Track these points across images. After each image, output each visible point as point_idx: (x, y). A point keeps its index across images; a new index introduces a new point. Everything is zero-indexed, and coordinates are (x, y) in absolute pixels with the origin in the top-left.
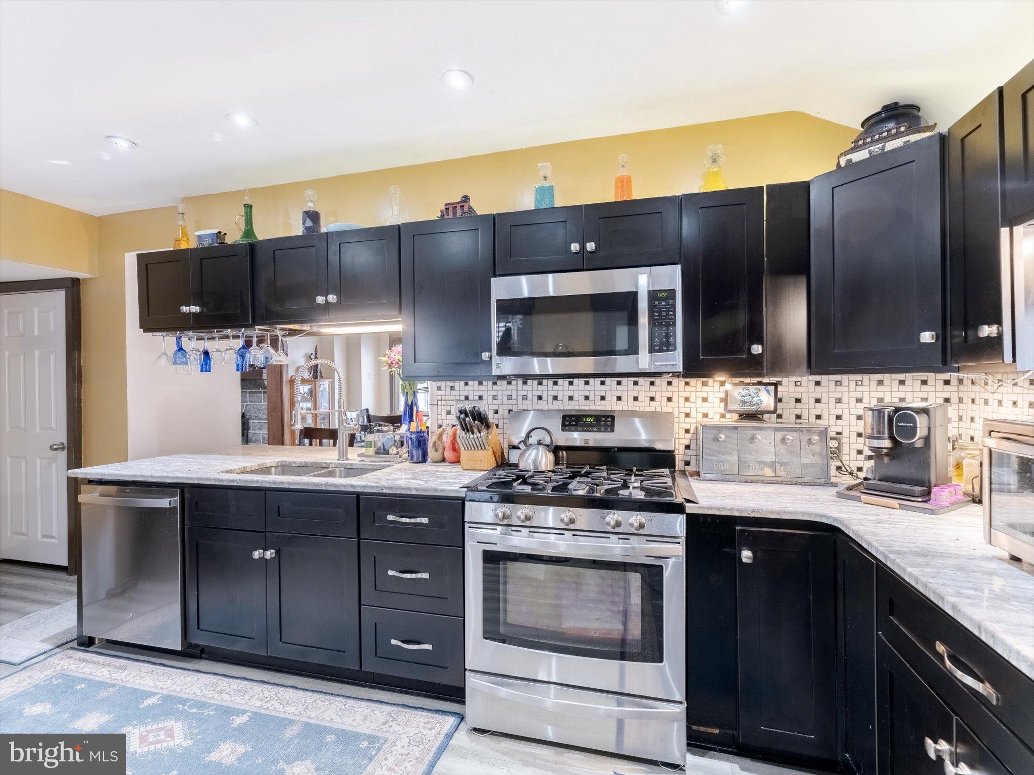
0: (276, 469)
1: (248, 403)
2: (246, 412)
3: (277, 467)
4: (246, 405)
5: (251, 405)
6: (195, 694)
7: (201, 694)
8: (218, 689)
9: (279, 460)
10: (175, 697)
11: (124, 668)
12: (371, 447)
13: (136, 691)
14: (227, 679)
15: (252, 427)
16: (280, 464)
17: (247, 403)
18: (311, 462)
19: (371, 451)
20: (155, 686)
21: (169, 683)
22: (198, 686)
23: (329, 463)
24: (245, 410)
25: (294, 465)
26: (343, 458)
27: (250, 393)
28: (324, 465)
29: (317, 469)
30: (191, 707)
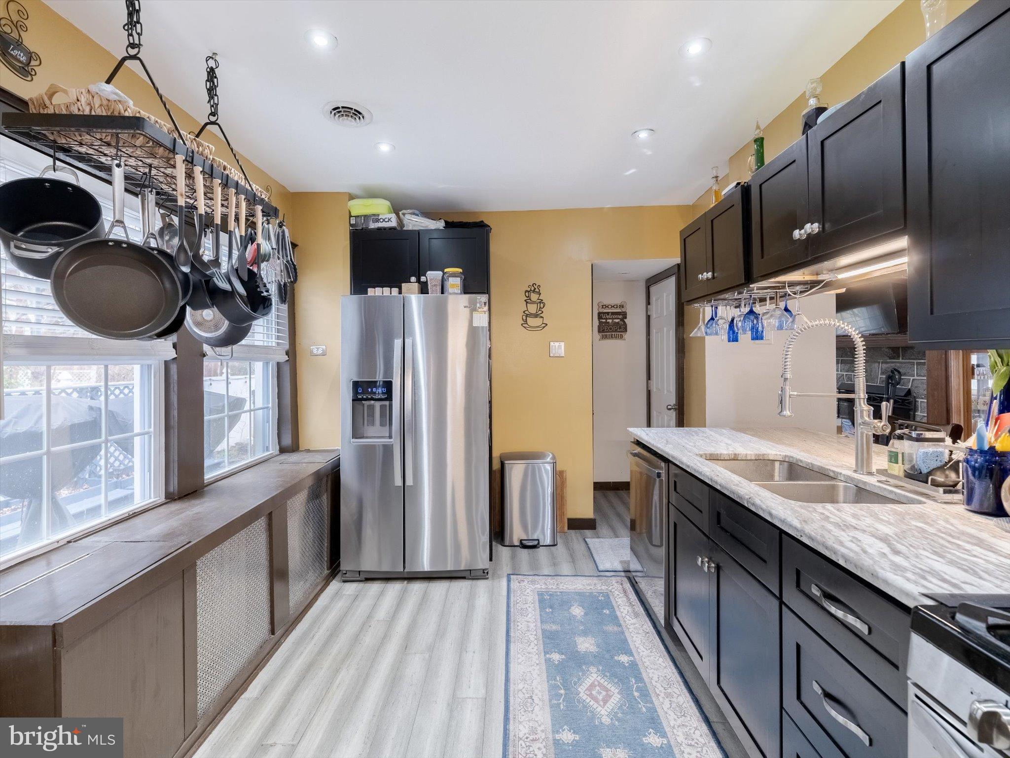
0: (780, 464)
1: (916, 377)
2: (913, 388)
3: (782, 463)
4: (913, 380)
5: (919, 379)
6: (652, 679)
7: (654, 683)
8: (669, 690)
9: (787, 454)
10: (639, 670)
11: (636, 615)
12: (897, 462)
13: (625, 641)
14: (683, 687)
15: (921, 408)
16: (787, 460)
17: (914, 376)
18: (819, 466)
19: (898, 469)
20: (638, 648)
21: (646, 653)
22: (660, 674)
23: (838, 473)
24: (911, 386)
25: (801, 464)
26: (862, 470)
27: (918, 364)
28: (832, 474)
29: (824, 477)
30: (638, 689)
